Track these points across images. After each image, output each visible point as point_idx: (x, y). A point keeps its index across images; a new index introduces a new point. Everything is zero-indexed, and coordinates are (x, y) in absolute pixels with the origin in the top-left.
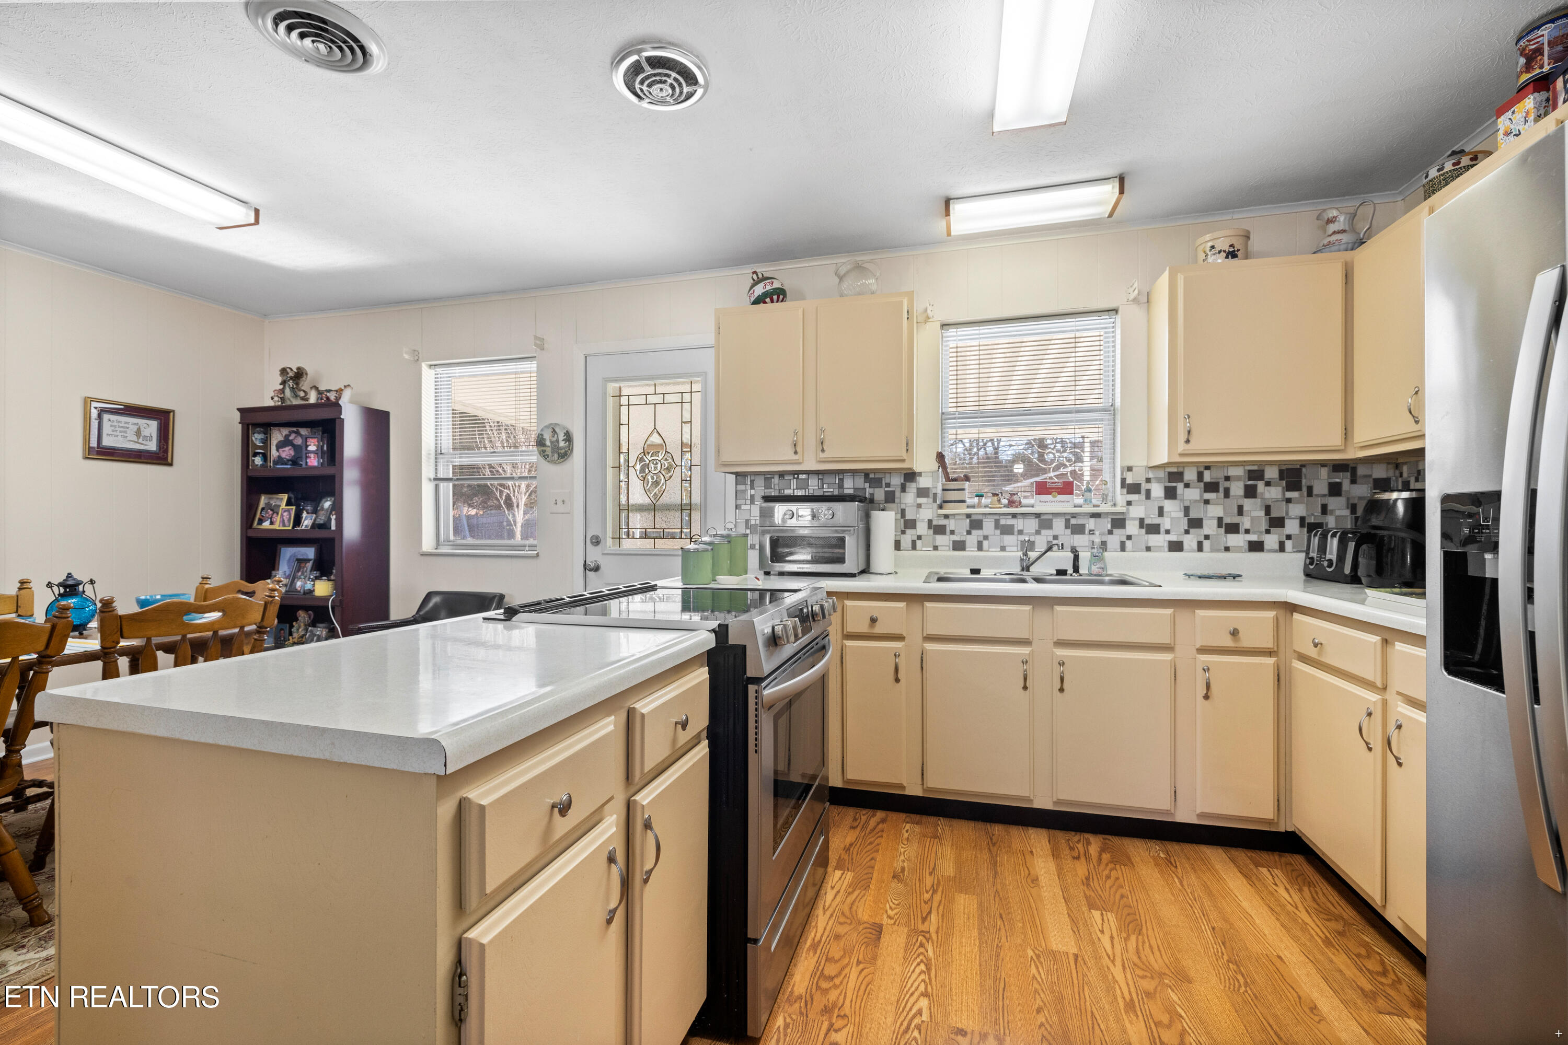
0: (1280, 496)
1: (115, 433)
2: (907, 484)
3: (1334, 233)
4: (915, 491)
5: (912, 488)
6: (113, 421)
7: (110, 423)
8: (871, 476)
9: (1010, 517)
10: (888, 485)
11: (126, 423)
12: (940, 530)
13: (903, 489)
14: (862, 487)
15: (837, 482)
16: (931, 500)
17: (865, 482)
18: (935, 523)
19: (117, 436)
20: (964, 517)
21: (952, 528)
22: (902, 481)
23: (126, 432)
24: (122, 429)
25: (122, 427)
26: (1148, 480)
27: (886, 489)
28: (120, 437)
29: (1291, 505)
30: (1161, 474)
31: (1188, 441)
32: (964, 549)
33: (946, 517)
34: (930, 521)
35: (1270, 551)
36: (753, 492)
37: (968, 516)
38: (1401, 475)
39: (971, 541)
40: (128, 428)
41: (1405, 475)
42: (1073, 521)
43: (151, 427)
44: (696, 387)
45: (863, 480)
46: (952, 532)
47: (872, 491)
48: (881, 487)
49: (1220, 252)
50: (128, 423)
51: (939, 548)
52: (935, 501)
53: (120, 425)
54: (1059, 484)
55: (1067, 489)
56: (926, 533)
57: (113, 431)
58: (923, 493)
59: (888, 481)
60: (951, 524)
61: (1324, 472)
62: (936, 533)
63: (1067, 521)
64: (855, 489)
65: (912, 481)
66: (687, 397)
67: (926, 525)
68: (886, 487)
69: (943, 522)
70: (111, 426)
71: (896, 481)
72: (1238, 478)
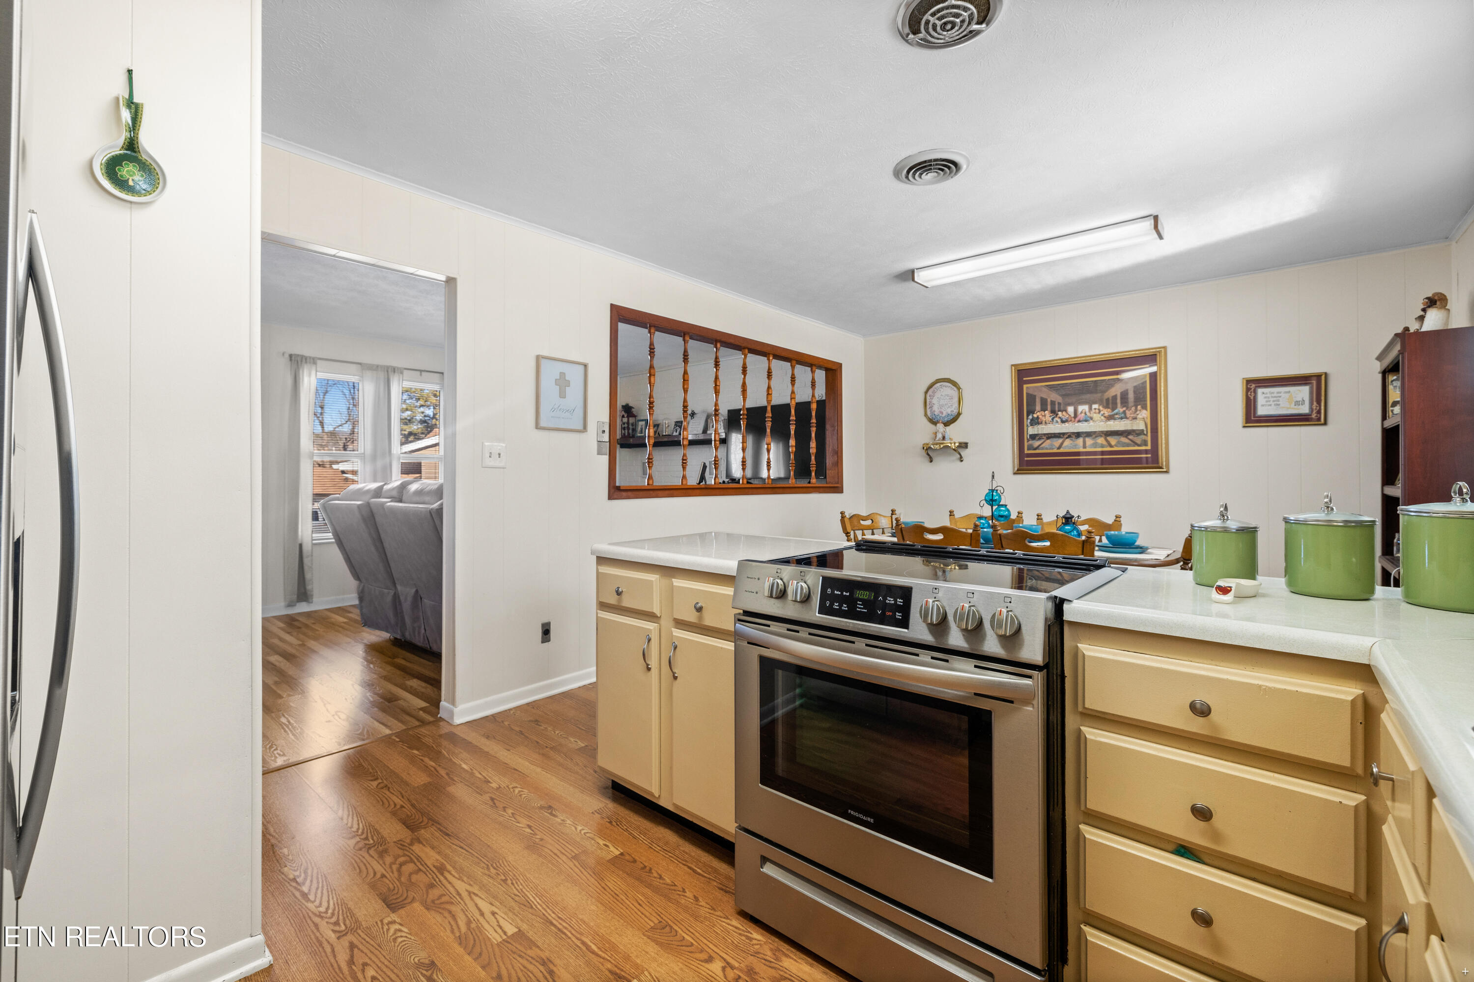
1: (1268, 403)
6: (1267, 393)
7: (1264, 395)
11: (1278, 393)
19: (1270, 405)
23: (1278, 401)
24: (1275, 399)
25: (1275, 397)
28: (1273, 405)
40: (1280, 397)
43: (1303, 392)
50: (1280, 393)
53: (1273, 395)
57: (1267, 401)
70: (1266, 397)
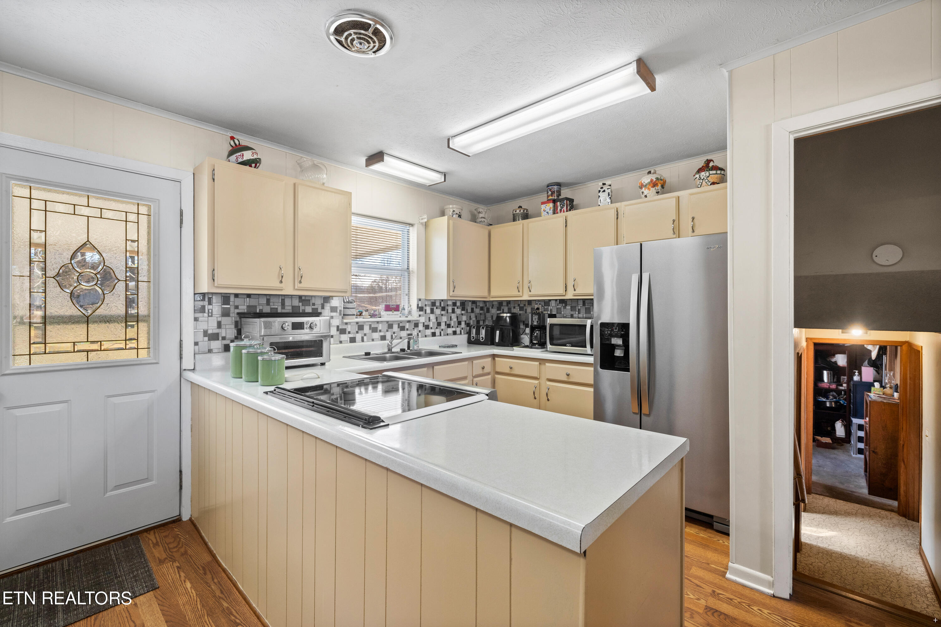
0: (460, 313)
2: (325, 304)
3: (482, 218)
4: (329, 308)
5: (327, 307)
8: (303, 298)
9: (376, 323)
10: (314, 304)
12: (342, 331)
13: (323, 308)
14: (297, 305)
15: (280, 301)
16: (338, 314)
17: (299, 302)
18: (340, 327)
20: (355, 324)
21: (349, 330)
22: (322, 302)
26: (426, 305)
27: (313, 307)
29: (463, 316)
30: (430, 303)
31: (453, 291)
32: (355, 342)
33: (346, 324)
34: (338, 327)
35: (458, 334)
36: (210, 307)
37: (357, 323)
38: (486, 305)
39: (358, 337)
41: (488, 306)
42: (401, 325)
44: (143, 210)
45: (298, 300)
46: (349, 333)
47: (303, 308)
48: (310, 305)
49: (457, 214)
51: (343, 342)
52: (340, 314)
54: (395, 306)
55: (397, 308)
56: (335, 334)
58: (334, 309)
59: (313, 302)
60: (349, 328)
61: (470, 303)
62: (341, 333)
63: (399, 324)
64: (293, 307)
65: (327, 302)
66: (132, 217)
67: (335, 329)
68: (313, 305)
69: (344, 327)
71: (318, 302)
72: (450, 305)
